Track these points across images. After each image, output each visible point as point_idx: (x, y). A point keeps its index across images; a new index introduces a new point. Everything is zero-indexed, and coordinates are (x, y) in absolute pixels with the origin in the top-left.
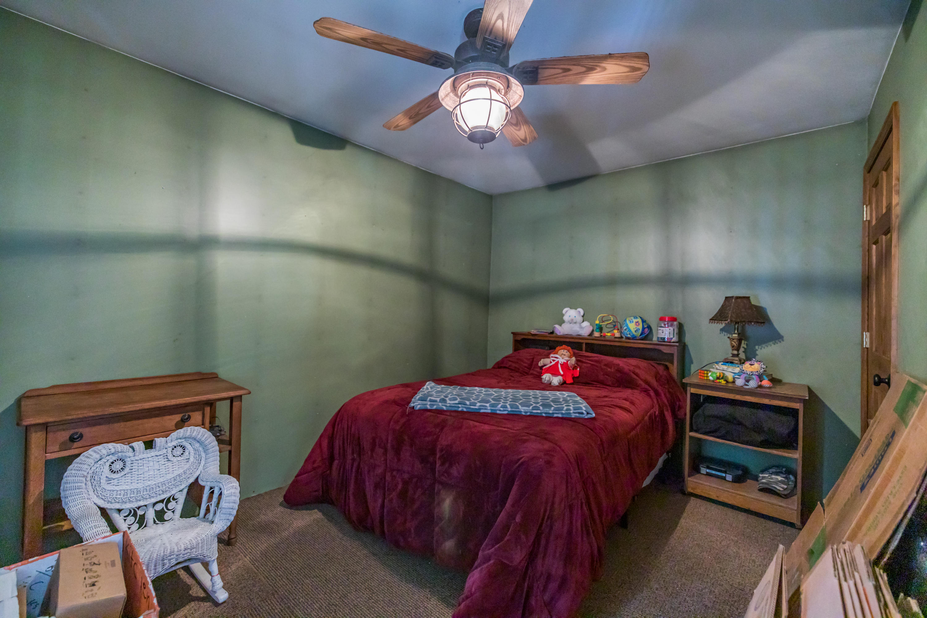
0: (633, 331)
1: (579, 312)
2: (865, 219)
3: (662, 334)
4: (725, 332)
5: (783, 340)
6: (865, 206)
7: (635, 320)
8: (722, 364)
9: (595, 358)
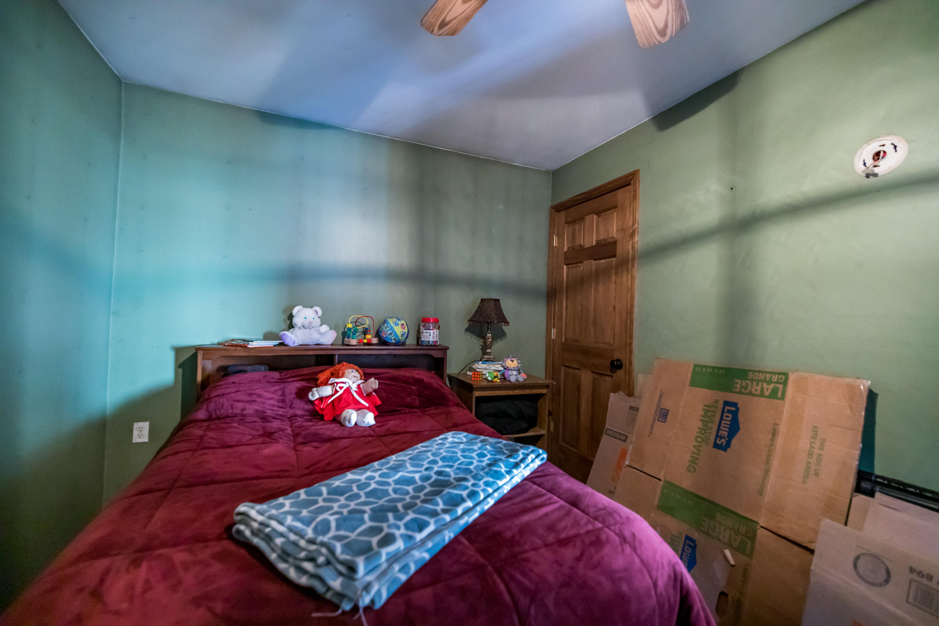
0: (399, 335)
1: (316, 312)
2: (554, 246)
3: (429, 337)
4: (469, 331)
5: (506, 337)
6: (555, 236)
7: (400, 323)
8: (482, 363)
9: (387, 375)
